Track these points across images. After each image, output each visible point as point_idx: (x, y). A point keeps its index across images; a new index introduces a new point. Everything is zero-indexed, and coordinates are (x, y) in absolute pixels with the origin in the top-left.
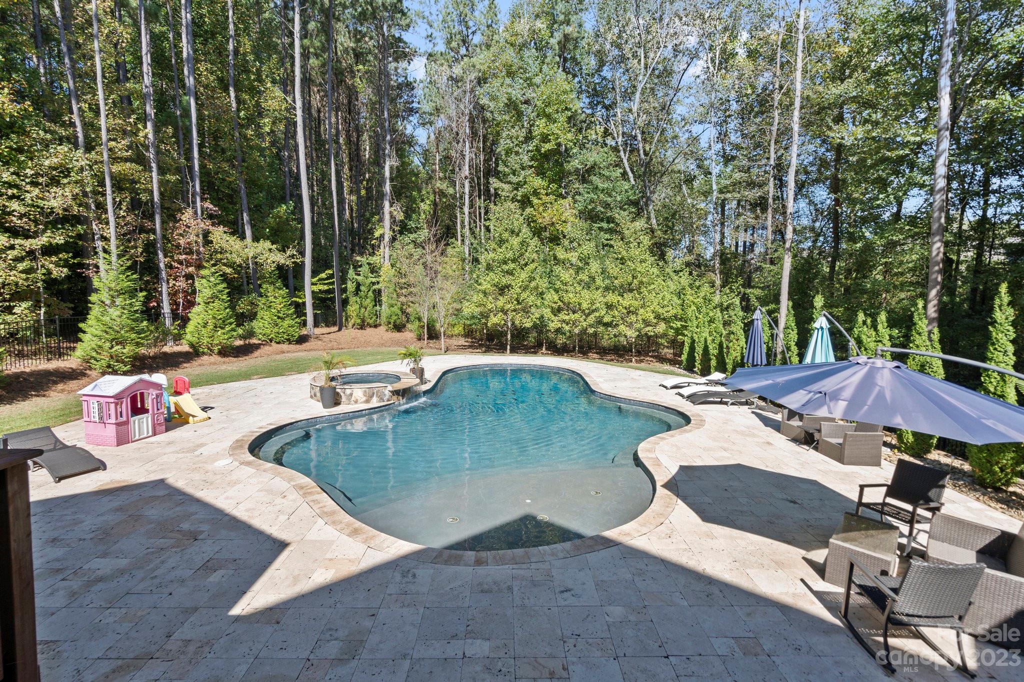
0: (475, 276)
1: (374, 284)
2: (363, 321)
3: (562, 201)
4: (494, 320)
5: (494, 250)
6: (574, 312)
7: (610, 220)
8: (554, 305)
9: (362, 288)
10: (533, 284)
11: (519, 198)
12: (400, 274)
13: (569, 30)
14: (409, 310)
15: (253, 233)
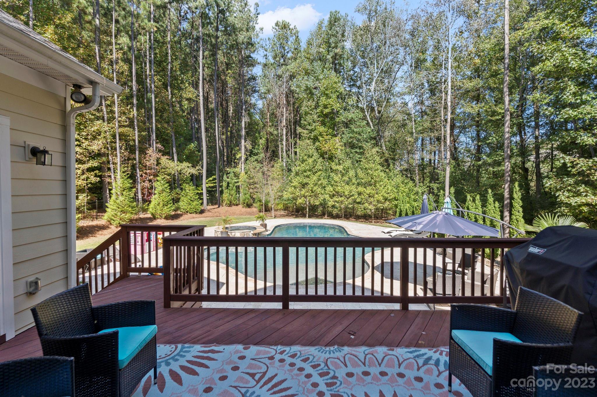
0: (289, 178)
1: (236, 182)
2: (231, 202)
3: (335, 138)
4: (300, 201)
5: (300, 165)
6: (341, 197)
7: (361, 148)
8: (331, 193)
9: (230, 185)
10: (320, 182)
11: (312, 137)
12: (250, 178)
13: (337, 51)
14: (254, 196)
15: (178, 158)
